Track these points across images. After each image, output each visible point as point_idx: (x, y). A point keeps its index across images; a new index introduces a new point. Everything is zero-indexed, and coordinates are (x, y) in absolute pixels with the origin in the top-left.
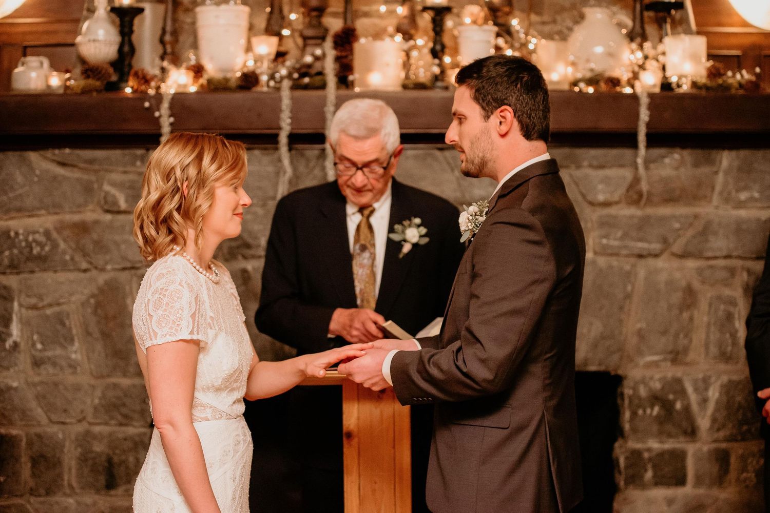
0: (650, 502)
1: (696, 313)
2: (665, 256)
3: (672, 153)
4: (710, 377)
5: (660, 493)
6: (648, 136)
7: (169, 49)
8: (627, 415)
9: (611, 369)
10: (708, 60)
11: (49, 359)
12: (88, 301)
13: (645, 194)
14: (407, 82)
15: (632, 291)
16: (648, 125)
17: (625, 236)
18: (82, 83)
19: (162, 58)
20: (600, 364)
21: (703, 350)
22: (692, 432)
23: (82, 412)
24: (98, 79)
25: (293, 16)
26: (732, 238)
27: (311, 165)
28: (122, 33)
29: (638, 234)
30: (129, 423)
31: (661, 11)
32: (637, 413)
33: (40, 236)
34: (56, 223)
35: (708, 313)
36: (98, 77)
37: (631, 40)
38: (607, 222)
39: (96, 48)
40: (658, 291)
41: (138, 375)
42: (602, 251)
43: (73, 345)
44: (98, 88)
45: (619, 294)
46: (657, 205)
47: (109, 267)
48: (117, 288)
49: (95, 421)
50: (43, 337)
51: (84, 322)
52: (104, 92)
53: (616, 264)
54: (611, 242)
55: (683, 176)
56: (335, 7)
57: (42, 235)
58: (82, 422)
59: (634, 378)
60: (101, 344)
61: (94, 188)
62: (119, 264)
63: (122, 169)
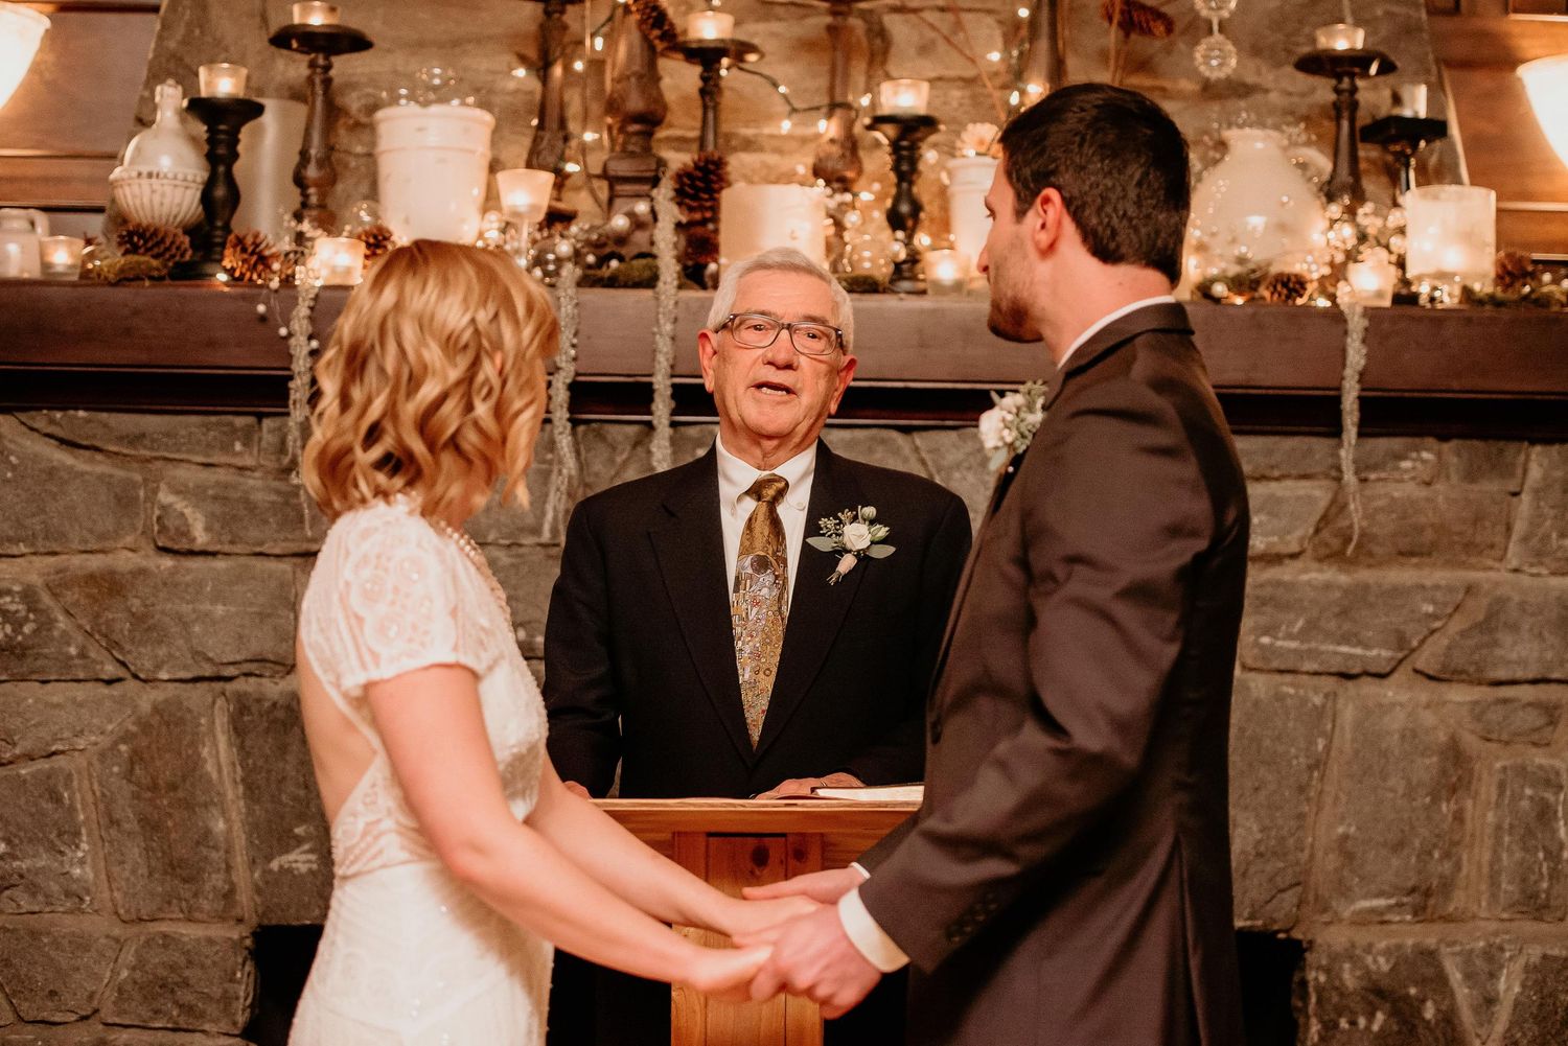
1: (1469, 804)
2: (1396, 675)
3: (1417, 449)
4: (1501, 949)
6: (1364, 402)
7: (314, 200)
8: (1315, 1027)
9: (1276, 927)
10: (1498, 247)
11: (21, 876)
12: (115, 744)
13: (1355, 538)
15: (1328, 748)
16: (1362, 377)
17: (1312, 627)
18: (120, 260)
19: (298, 217)
20: (1252, 917)
21: (1483, 887)
23: (91, 996)
24: (156, 257)
26: (1551, 639)
27: (619, 460)
28: (212, 158)
29: (1340, 627)
30: (196, 1024)
31: (1395, 140)
32: (1336, 1025)
33: (12, 602)
34: (48, 574)
35: (1498, 805)
36: (156, 251)
37: (1331, 197)
38: (1272, 598)
39: (153, 192)
40: (1384, 754)
41: (222, 918)
42: (1259, 664)
43: (77, 847)
44: (156, 274)
45: (1297, 757)
46: (1380, 564)
47: (164, 675)
48: (181, 722)
49: (117, 1020)
50: (11, 828)
51: (103, 795)
52: (167, 282)
53: (1292, 691)
54: (1279, 643)
55: (1441, 499)
56: (681, 128)
57: (17, 600)
58: (90, 1021)
59: (1329, 946)
60: (138, 846)
61: (138, 496)
62: (185, 667)
63: (199, 459)
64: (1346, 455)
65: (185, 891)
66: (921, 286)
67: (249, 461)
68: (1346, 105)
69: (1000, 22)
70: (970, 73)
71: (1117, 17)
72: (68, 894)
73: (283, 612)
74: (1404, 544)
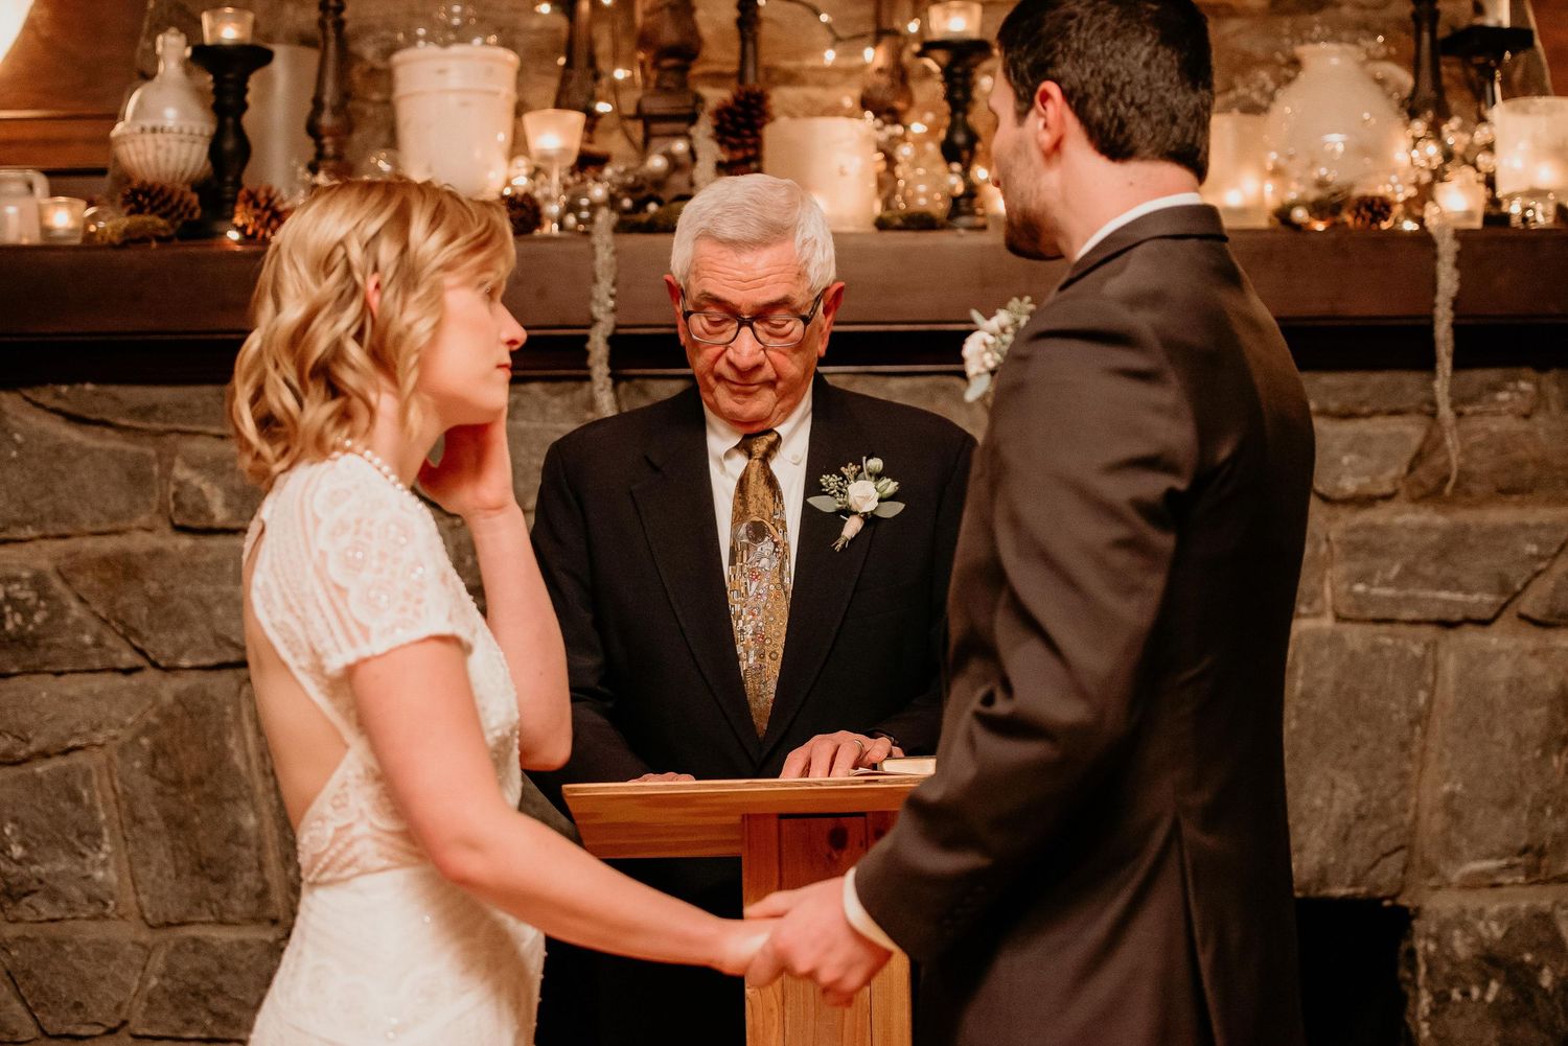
2: (1499, 623)
3: (1515, 380)
6: (1457, 329)
7: (329, 150)
8: (1425, 1001)
9: (1380, 894)
11: (41, 882)
12: (136, 738)
13: (1453, 477)
14: (887, 214)
15: (1430, 701)
16: (1456, 303)
17: (1409, 574)
18: (124, 221)
19: (314, 167)
20: (1355, 883)
23: (119, 1007)
24: (163, 216)
28: (219, 110)
29: (1438, 572)
31: (1478, 52)
32: (1448, 998)
33: (22, 589)
34: (60, 558)
36: (162, 210)
37: (1413, 114)
38: (1366, 542)
39: (158, 147)
40: (1490, 705)
41: (255, 920)
42: (1354, 614)
43: (99, 848)
44: (163, 234)
45: (1397, 712)
46: (1478, 504)
47: (185, 662)
48: (206, 711)
49: (148, 1032)
50: (28, 831)
51: (125, 793)
52: (176, 241)
53: (1389, 641)
54: (1375, 591)
55: (1541, 432)
56: (717, 62)
57: (27, 586)
58: (119, 1033)
59: (1438, 913)
60: (164, 845)
61: (151, 474)
62: (208, 653)
63: (216, 430)
64: (1442, 385)
65: (215, 892)
66: (980, 221)
68: (1425, 16)
72: (91, 899)
74: (1504, 480)
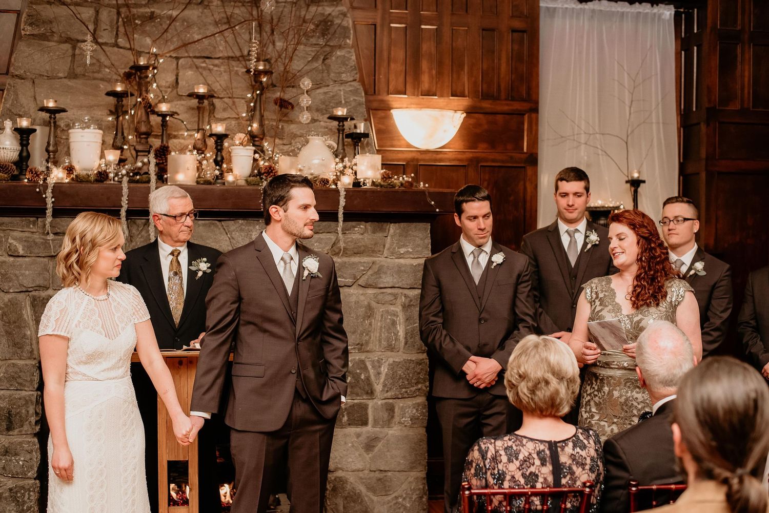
0: (345, 435)
1: (373, 321)
2: (354, 286)
3: (360, 225)
4: (382, 360)
5: (352, 430)
6: (344, 213)
7: (52, 156)
10: (382, 169)
13: (342, 249)
14: (199, 180)
16: (344, 207)
19: (47, 161)
21: (377, 343)
22: (371, 393)
24: (6, 173)
25: (130, 137)
26: (395, 276)
27: (140, 229)
28: (22, 144)
30: (23, 388)
31: (355, 139)
35: (381, 321)
36: (6, 171)
37: (337, 156)
39: (4, 153)
40: (350, 308)
41: (29, 358)
44: (6, 179)
46: (350, 256)
47: (11, 291)
48: (17, 304)
52: (10, 181)
55: (366, 238)
56: (156, 132)
60: (5, 339)
61: (2, 240)
62: (18, 288)
63: (20, 230)
65: (19, 351)
66: (224, 182)
67: (35, 230)
68: (341, 130)
69: (246, 102)
70: (237, 116)
71: (278, 104)
73: (45, 273)
74: (356, 251)
